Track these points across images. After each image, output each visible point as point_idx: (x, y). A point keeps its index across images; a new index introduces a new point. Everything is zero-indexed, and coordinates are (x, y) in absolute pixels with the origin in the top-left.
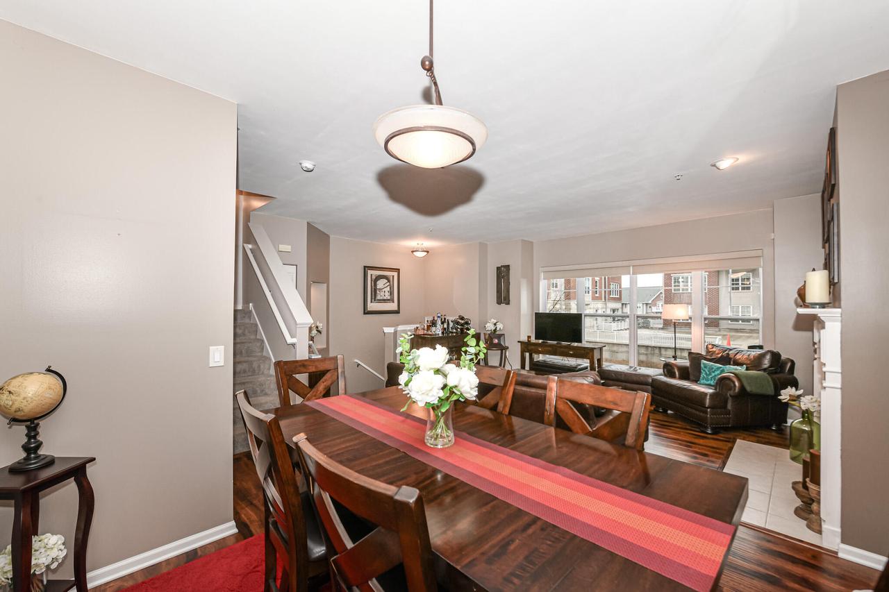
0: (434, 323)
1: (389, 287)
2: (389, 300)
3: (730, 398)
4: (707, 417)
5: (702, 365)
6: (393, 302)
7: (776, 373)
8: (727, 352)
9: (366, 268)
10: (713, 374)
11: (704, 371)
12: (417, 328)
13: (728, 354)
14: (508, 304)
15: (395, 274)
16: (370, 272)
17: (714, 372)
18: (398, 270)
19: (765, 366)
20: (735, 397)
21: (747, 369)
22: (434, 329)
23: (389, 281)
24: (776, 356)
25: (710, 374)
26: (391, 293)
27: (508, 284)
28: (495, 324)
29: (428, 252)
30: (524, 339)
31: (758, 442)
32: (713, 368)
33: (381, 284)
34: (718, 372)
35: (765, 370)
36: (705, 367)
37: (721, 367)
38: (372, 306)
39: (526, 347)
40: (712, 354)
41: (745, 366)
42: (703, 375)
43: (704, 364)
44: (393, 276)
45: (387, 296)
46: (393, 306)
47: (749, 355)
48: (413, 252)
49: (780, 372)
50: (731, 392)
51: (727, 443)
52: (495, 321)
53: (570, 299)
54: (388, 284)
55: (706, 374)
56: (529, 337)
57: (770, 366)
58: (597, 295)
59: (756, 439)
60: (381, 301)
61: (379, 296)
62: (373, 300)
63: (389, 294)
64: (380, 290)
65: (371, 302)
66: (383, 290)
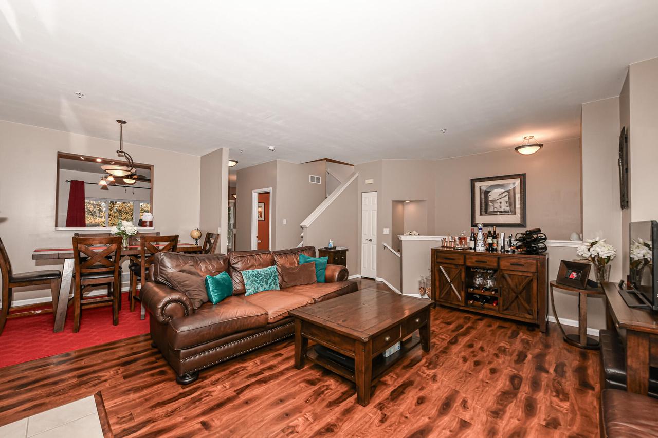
0: (472, 237)
1: (507, 198)
2: (507, 212)
6: (515, 214)
9: (473, 181)
14: (627, 207)
15: (518, 181)
16: (478, 184)
22: (472, 243)
26: (512, 203)
29: (541, 145)
33: (496, 194)
38: (480, 219)
44: (514, 184)
45: (505, 207)
46: (516, 219)
48: (516, 149)
54: (507, 193)
60: (494, 213)
61: (492, 207)
62: (483, 213)
63: (508, 205)
64: (493, 201)
65: (481, 214)
66: (498, 201)
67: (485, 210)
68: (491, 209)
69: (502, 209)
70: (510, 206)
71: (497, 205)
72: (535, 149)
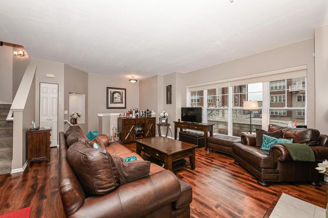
0: (131, 113)
1: (120, 97)
2: (120, 102)
3: (279, 163)
4: (261, 174)
5: (263, 138)
6: (123, 104)
7: (316, 145)
8: (281, 129)
9: (108, 88)
10: (270, 144)
11: (264, 141)
12: (121, 114)
13: (281, 131)
14: (171, 103)
15: (124, 91)
16: (110, 90)
17: (270, 142)
18: (125, 89)
19: (308, 140)
20: (282, 162)
21: (294, 142)
22: (131, 115)
23: (120, 94)
24: (315, 133)
25: (268, 144)
26: (122, 99)
27: (171, 94)
28: (164, 113)
29: (137, 81)
30: (177, 121)
31: (299, 197)
32: (270, 140)
33: (116, 95)
34: (273, 143)
35: (307, 142)
36: (265, 139)
37: (275, 140)
38: (111, 105)
39: (177, 124)
40: (272, 130)
41: (292, 139)
42: (264, 143)
43: (265, 137)
44: (123, 92)
45: (119, 101)
46: (123, 105)
47: (295, 132)
48: (130, 80)
49: (319, 145)
50: (279, 158)
51: (274, 196)
52: (164, 112)
53: (224, 105)
54: (120, 95)
55: (265, 143)
56: (179, 120)
57: (311, 140)
58: (237, 104)
59: (298, 193)
60: (116, 103)
61: (115, 100)
62: (112, 103)
63: (120, 100)
64: (115, 98)
65: (111, 103)
66: (117, 98)
67: (112, 102)
68: (115, 101)
69: (118, 102)
70: (121, 100)
71: (117, 100)
72: (135, 81)
